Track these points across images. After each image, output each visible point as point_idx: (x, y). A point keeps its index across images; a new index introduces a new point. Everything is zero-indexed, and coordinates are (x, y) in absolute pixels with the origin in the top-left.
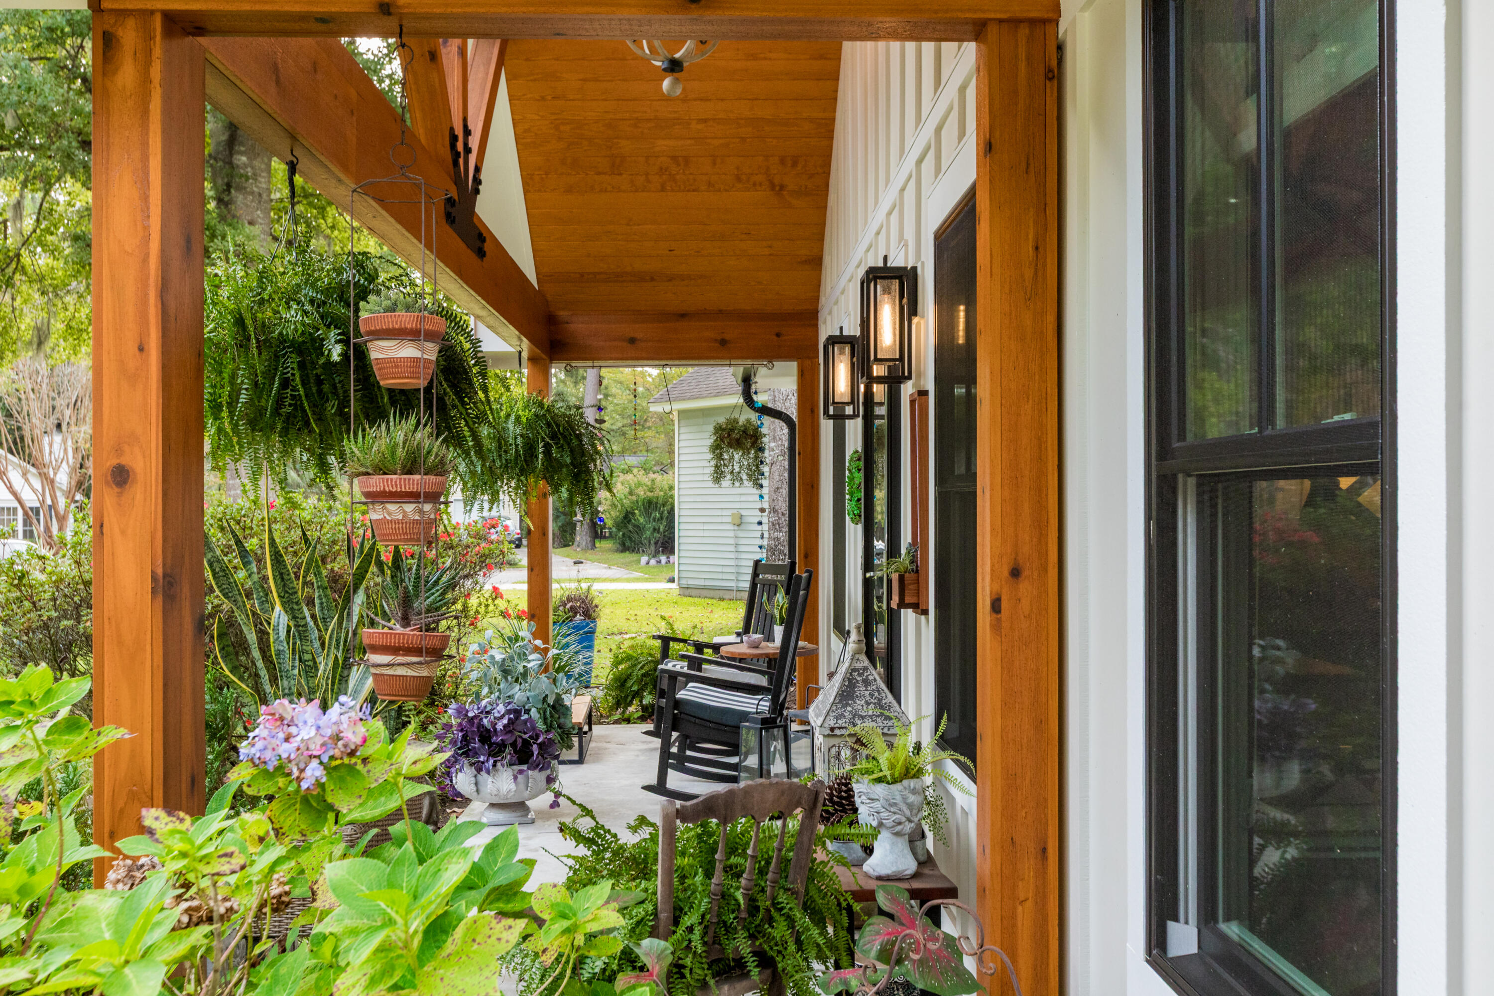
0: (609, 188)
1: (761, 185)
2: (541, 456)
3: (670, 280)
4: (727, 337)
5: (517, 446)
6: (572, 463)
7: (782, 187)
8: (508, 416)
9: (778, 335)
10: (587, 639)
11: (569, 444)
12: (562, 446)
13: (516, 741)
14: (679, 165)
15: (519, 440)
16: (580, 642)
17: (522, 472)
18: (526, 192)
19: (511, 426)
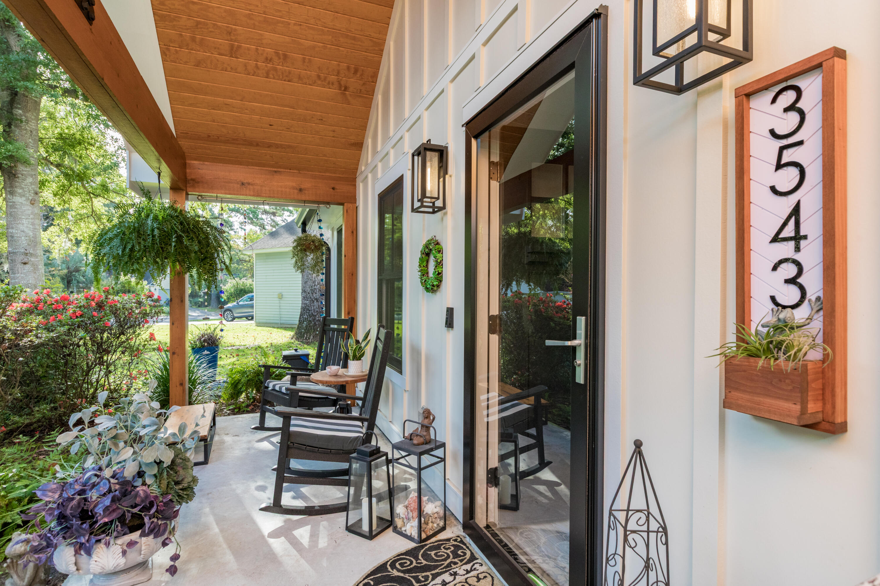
0: (229, 69)
1: (333, 84)
2: (173, 244)
3: (269, 147)
4: (302, 187)
5: (153, 236)
6: (200, 251)
7: (346, 89)
8: (148, 216)
9: (333, 189)
10: (213, 362)
11: (197, 238)
12: (192, 238)
13: (124, 515)
14: (280, 58)
15: (156, 232)
16: (210, 362)
17: (157, 255)
18: (164, 61)
19: (149, 222)
